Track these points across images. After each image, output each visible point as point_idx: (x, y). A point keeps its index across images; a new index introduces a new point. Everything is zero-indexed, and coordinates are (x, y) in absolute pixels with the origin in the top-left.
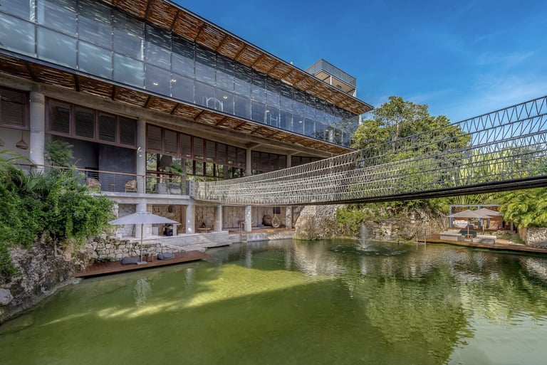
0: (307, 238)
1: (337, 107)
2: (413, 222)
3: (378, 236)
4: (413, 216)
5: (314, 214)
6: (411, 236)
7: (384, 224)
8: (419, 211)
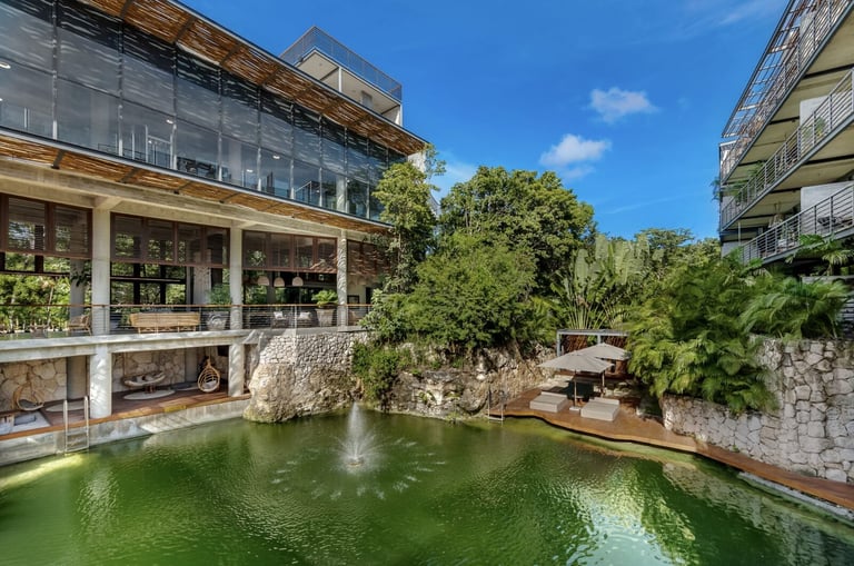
0: (268, 419)
1: (351, 133)
2: (481, 377)
3: (420, 406)
4: (481, 365)
5: (293, 360)
6: (476, 405)
7: (430, 381)
8: (491, 354)
